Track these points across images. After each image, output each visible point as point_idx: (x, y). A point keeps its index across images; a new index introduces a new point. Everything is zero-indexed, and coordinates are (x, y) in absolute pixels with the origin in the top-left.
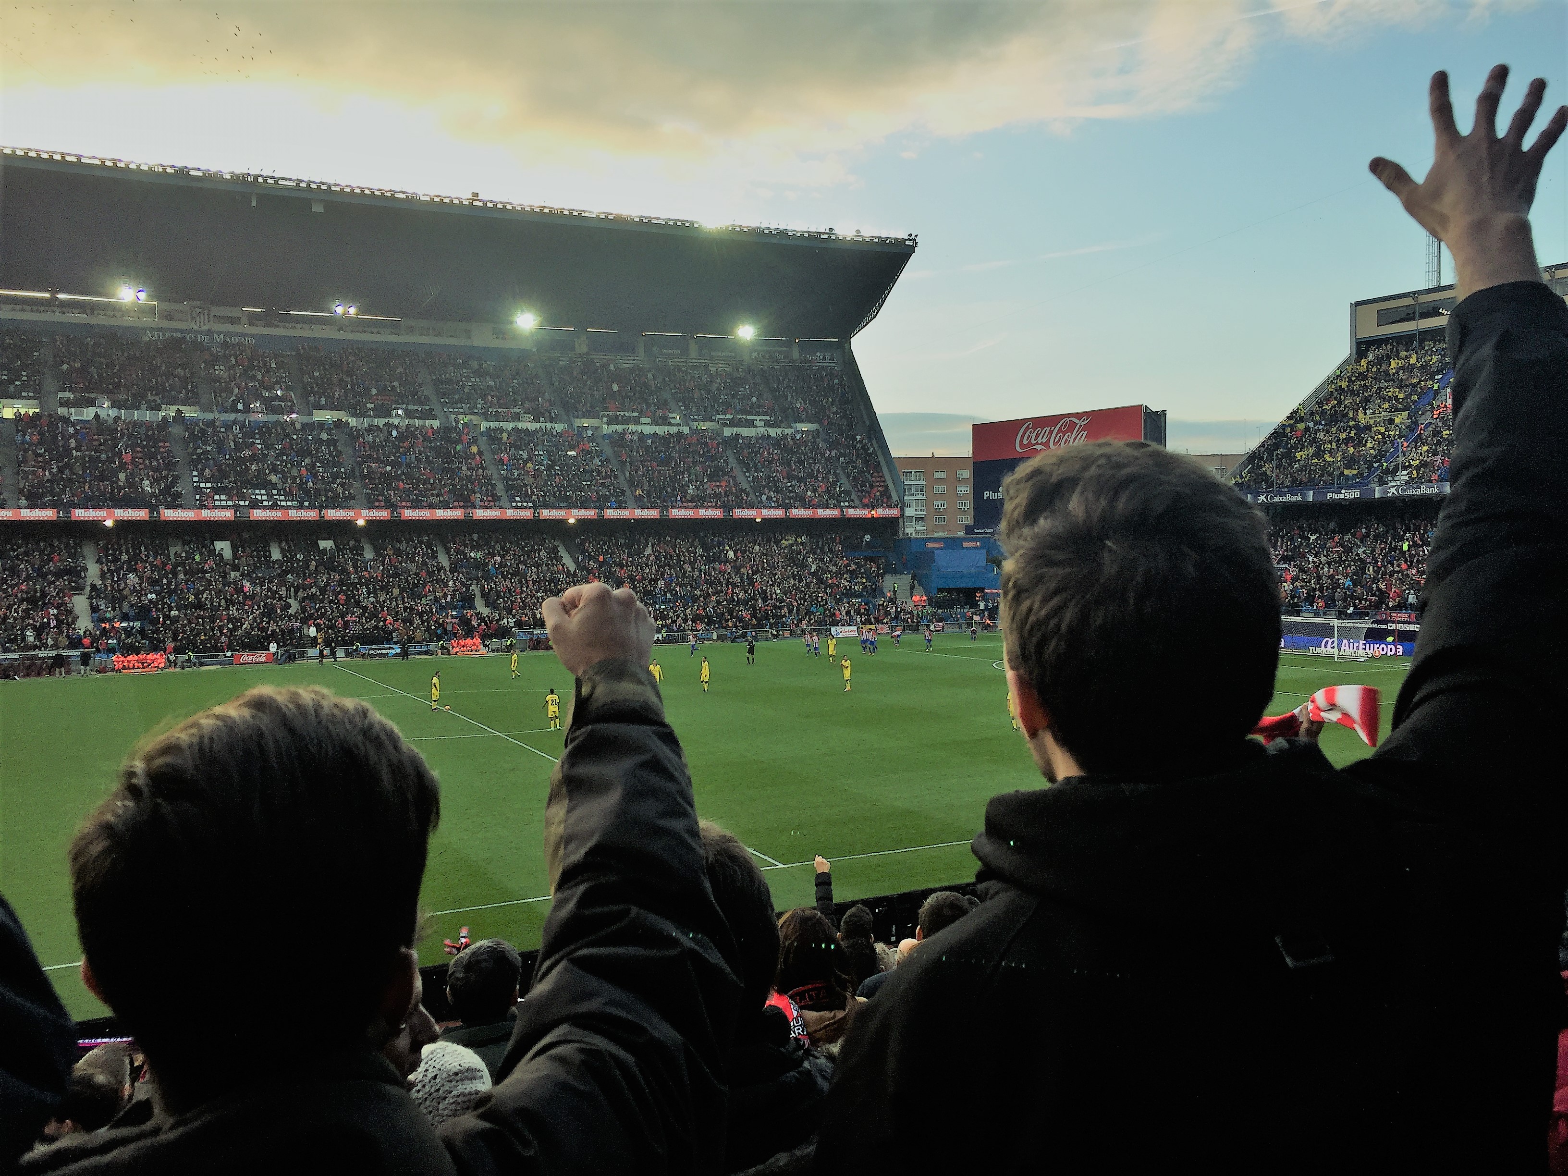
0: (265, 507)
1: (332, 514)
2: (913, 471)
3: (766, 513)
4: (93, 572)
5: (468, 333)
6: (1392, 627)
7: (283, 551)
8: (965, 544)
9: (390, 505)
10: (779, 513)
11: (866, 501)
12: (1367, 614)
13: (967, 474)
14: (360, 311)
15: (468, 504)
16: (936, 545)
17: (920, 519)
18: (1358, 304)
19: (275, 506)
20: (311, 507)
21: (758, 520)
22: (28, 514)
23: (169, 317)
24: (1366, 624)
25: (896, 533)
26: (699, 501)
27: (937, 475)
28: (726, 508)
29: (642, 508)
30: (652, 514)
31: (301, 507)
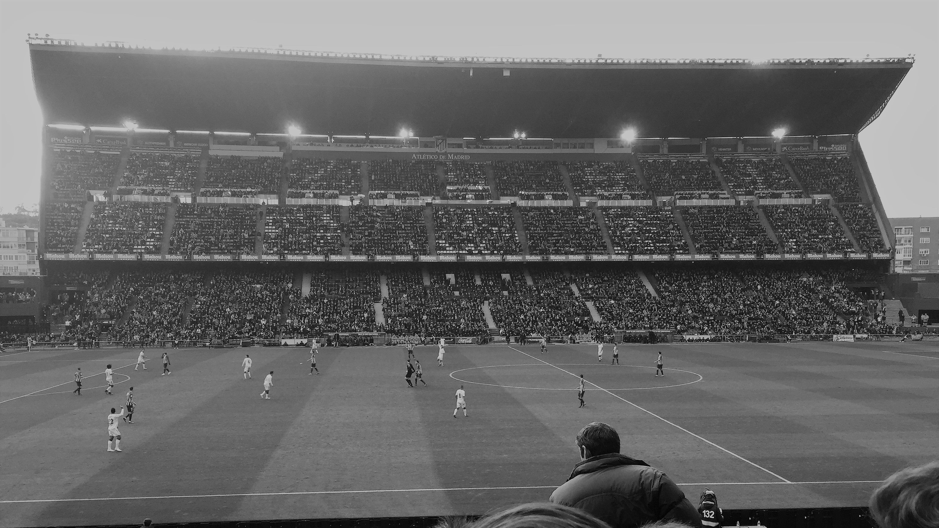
0: (472, 254)
1: (510, 258)
2: (903, 227)
3: (788, 256)
4: (385, 292)
5: (592, 146)
7: (482, 281)
9: (542, 253)
10: (797, 257)
11: (864, 248)
14: (528, 136)
15: (588, 252)
16: (919, 279)
17: (907, 262)
19: (478, 253)
20: (498, 254)
21: (782, 261)
22: (354, 258)
23: (426, 145)
25: (887, 270)
26: (741, 249)
27: (921, 231)
28: (759, 253)
29: (700, 253)
30: (707, 257)
31: (492, 254)
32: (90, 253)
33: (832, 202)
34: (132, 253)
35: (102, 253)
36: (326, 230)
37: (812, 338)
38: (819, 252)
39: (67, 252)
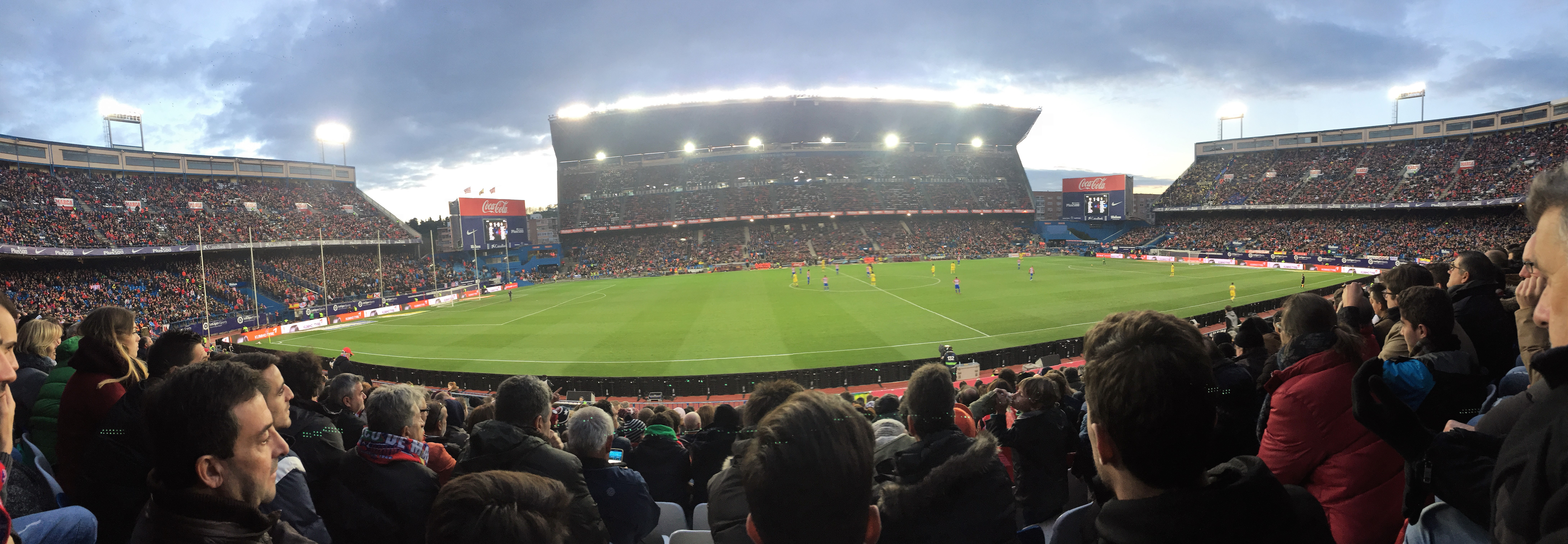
0: (800, 212)
1: (823, 214)
2: (1040, 196)
3: (985, 211)
4: (748, 238)
6: (1207, 253)
7: (807, 228)
8: (1059, 223)
9: (842, 210)
10: (989, 211)
11: (1022, 207)
12: (1199, 249)
13: (1060, 198)
14: (833, 141)
15: (870, 209)
16: (1048, 224)
17: (1042, 214)
18: (1197, 144)
19: (803, 212)
20: (816, 211)
21: (982, 214)
22: (728, 219)
24: (1199, 252)
25: (1033, 219)
26: (959, 207)
27: (1049, 198)
28: (969, 209)
29: (936, 210)
30: (940, 212)
31: (812, 211)
32: (583, 228)
33: (1006, 182)
34: (604, 226)
35: (589, 227)
36: (710, 204)
37: (999, 256)
38: (1000, 209)
39: (572, 228)
